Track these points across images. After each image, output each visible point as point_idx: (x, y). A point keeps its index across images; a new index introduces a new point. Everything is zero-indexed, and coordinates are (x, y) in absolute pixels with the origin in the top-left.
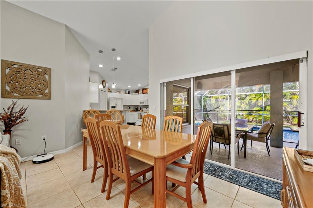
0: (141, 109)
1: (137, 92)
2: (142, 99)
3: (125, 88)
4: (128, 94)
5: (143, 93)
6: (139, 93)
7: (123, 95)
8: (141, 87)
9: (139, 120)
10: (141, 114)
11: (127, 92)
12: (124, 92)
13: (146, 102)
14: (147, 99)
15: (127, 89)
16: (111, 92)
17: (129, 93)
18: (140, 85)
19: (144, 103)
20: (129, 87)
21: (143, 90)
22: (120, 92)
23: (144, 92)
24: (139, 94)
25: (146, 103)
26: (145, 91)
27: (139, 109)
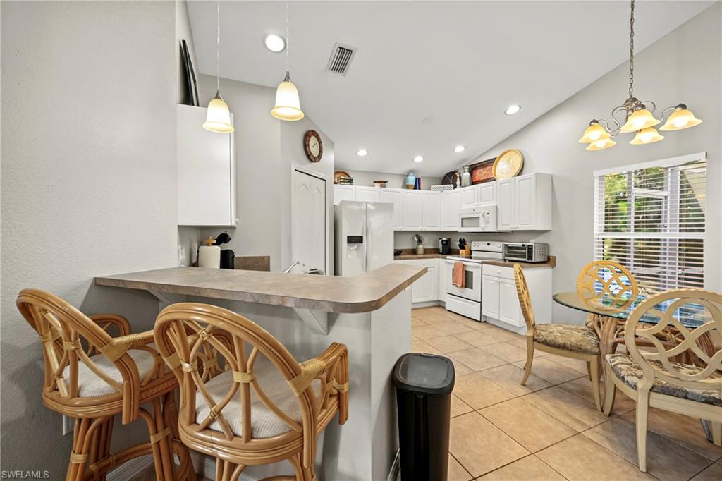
0: (463, 244)
1: (449, 179)
2: (473, 206)
3: (403, 169)
4: (415, 188)
5: (473, 183)
6: (458, 183)
7: (394, 191)
8: (464, 160)
9: (457, 291)
10: (468, 269)
11: (412, 180)
12: (401, 183)
13: (492, 218)
14: (493, 204)
15: (412, 171)
16: (350, 181)
17: (417, 186)
18: (459, 149)
19: (481, 219)
20: (419, 159)
21: (473, 169)
22: (383, 183)
23: (477, 178)
24: (455, 187)
25: (487, 222)
26: (480, 174)
27: (456, 245)
